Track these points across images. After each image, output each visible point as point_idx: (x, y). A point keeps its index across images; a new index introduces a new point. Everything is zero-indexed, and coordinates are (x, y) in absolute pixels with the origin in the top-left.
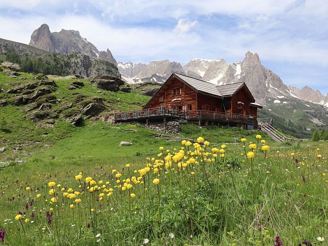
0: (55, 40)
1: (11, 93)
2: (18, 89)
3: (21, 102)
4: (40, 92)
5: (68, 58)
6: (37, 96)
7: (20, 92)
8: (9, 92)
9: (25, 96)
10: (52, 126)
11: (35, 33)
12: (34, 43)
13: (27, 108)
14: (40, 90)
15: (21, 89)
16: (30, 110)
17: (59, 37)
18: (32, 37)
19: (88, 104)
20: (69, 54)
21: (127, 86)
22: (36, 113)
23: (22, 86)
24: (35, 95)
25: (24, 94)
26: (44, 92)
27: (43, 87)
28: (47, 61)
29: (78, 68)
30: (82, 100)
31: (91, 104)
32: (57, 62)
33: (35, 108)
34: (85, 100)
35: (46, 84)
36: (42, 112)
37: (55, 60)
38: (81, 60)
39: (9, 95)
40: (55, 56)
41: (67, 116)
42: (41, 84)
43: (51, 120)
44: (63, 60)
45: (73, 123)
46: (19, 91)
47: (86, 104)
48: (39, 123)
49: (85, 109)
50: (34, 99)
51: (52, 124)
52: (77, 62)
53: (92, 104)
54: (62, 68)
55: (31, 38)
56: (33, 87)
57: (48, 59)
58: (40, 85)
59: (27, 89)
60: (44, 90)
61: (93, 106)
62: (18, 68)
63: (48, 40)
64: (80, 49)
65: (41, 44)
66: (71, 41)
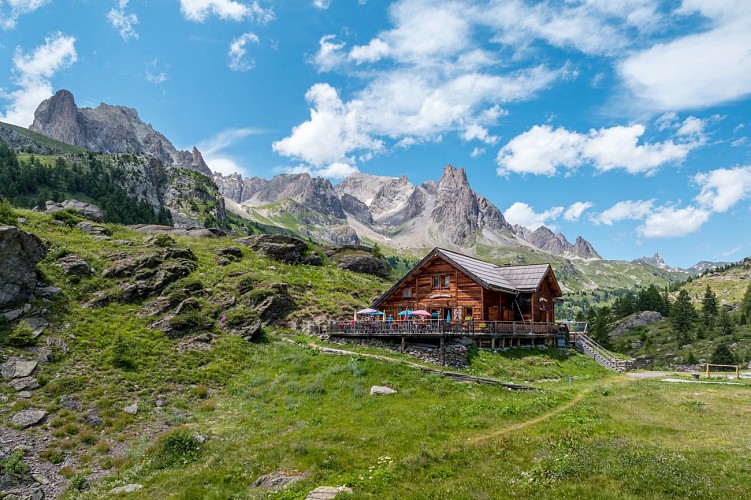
0: (86, 122)
1: (112, 277)
2: (126, 269)
3: (136, 297)
4: (169, 274)
5: (120, 162)
6: (166, 282)
7: (129, 275)
8: (107, 276)
9: (142, 283)
10: (209, 347)
11: (44, 108)
12: (41, 126)
13: (150, 308)
14: (169, 270)
15: (131, 269)
16: (158, 314)
17: (96, 119)
18: (38, 114)
19: (266, 298)
20: (120, 155)
21: (316, 254)
22: (172, 320)
23: (130, 261)
24: (158, 282)
25: (138, 279)
26: (176, 274)
27: (174, 264)
28: (75, 165)
29: (141, 182)
30: (251, 289)
31: (270, 298)
32: (96, 170)
33: (166, 310)
34: (257, 290)
35: (177, 255)
36: (183, 319)
37: (92, 165)
38: (145, 168)
39: (109, 281)
40: (91, 157)
41: (231, 325)
42: (168, 257)
43: (204, 336)
44: (109, 166)
45: (246, 338)
46: (127, 272)
47: (261, 298)
48: (182, 343)
49: (261, 308)
50: (159, 290)
51: (207, 341)
52: (139, 171)
53: (272, 297)
54: (108, 181)
55: (36, 117)
56: (154, 263)
57: (79, 162)
58: (165, 258)
59: (142, 267)
60: (176, 268)
61: (274, 301)
62: (98, 215)
63: (72, 122)
64: (139, 144)
65: (57, 130)
66: (121, 127)
